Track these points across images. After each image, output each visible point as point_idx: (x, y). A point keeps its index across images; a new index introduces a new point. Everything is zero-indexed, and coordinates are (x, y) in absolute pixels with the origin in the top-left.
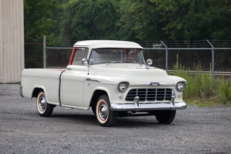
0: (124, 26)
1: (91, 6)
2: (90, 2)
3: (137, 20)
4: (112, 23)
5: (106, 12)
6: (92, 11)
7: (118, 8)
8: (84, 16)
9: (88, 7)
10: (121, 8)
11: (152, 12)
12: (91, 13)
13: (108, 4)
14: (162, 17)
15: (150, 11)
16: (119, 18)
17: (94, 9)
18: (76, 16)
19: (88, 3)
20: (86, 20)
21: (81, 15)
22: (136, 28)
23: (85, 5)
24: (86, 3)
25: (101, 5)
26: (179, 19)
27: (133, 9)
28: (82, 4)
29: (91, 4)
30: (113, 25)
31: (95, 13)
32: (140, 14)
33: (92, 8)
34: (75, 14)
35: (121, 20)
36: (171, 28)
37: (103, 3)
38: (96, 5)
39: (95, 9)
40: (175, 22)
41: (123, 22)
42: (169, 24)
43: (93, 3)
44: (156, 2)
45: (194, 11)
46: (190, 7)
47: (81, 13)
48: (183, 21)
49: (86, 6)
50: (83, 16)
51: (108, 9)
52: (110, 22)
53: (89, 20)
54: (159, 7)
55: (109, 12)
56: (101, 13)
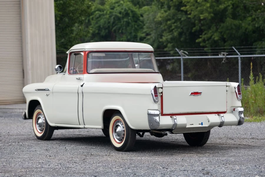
0: (149, 37)
1: (109, 14)
2: (108, 10)
3: (165, 30)
4: (133, 34)
5: (126, 22)
6: (109, 20)
7: (142, 16)
8: (101, 27)
9: (105, 16)
10: (145, 16)
11: (182, 19)
12: (109, 23)
13: (129, 11)
14: (194, 25)
15: (180, 19)
16: (142, 28)
17: (112, 18)
18: (92, 26)
19: (105, 12)
20: (103, 31)
21: (97, 25)
22: (164, 38)
23: (102, 13)
24: (103, 11)
25: (120, 13)
26: (215, 28)
27: (161, 17)
28: (97, 12)
29: (108, 12)
30: (135, 35)
31: (113, 23)
32: (169, 22)
33: (110, 17)
34: (91, 24)
35: (144, 31)
36: (206, 39)
37: (123, 11)
38: (114, 14)
39: (114, 18)
40: (210, 31)
41: (148, 32)
42: (204, 33)
43: (111, 11)
44: (188, 10)
45: (231, 17)
46: (227, 13)
47: (97, 23)
48: (219, 30)
49: (103, 15)
50: (99, 27)
51: (130, 18)
52: (131, 33)
53: (107, 31)
54: (192, 14)
55: (130, 21)
56: (121, 22)
